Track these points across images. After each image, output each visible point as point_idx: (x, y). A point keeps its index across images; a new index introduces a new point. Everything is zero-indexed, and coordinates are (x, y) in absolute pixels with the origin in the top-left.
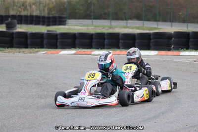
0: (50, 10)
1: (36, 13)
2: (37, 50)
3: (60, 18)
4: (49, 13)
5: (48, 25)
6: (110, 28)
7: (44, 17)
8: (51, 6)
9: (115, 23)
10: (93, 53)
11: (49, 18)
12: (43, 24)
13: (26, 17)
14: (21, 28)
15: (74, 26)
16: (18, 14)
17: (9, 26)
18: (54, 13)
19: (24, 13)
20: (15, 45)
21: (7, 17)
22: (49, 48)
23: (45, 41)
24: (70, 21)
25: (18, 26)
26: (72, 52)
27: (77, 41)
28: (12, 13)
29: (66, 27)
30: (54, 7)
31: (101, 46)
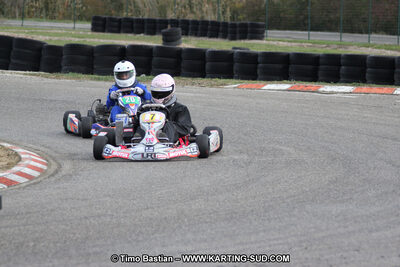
0: (235, 12)
1: (211, 17)
2: (222, 81)
3: (254, 26)
4: (232, 18)
5: (233, 38)
6: (340, 46)
7: (225, 24)
9: (348, 38)
10: (321, 89)
11: (234, 26)
12: (225, 37)
13: (195, 22)
14: (188, 43)
15: (278, 42)
16: (181, 18)
17: (168, 38)
18: (242, 18)
19: (190, 17)
21: (164, 23)
22: (242, 79)
23: (236, 66)
24: (269, 33)
25: (183, 38)
26: (285, 86)
27: (292, 68)
28: (171, 16)
29: (264, 42)
30: (243, 7)
31: (334, 78)
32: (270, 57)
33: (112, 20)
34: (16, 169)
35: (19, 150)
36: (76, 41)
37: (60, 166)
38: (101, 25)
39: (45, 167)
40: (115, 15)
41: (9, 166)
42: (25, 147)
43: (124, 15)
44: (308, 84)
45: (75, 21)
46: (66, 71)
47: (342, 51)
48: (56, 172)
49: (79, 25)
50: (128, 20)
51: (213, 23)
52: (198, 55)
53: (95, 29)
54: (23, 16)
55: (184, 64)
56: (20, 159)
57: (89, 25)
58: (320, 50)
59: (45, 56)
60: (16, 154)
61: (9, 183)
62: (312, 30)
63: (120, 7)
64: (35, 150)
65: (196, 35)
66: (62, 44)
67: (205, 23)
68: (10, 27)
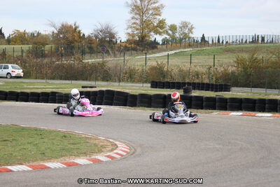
0: (217, 79)
1: (206, 81)
2: (211, 111)
3: (225, 85)
4: (216, 82)
5: (216, 91)
6: (266, 95)
7: (213, 85)
8: (218, 76)
9: (269, 91)
10: (257, 115)
11: (216, 85)
12: (212, 91)
13: (199, 84)
14: (195, 93)
15: (237, 93)
16: (192, 81)
17: (186, 91)
18: (220, 82)
19: (197, 81)
20: (193, 106)
21: (184, 84)
22: (221, 110)
23: (217, 104)
24: (233, 89)
25: (193, 91)
26: (240, 113)
27: (243, 105)
28: (187, 81)
29: (230, 93)
30: (221, 77)
31: (263, 110)
32: (233, 100)
33: (160, 82)
34: (115, 151)
35: (117, 143)
36: (143, 92)
37: (135, 150)
38: (155, 85)
39: (129, 151)
40: (162, 80)
41: (112, 150)
42: (120, 141)
43: (166, 80)
44: (251, 112)
45: (143, 83)
46: (139, 106)
47: (266, 97)
48: (134, 153)
49: (145, 85)
50: (167, 82)
51: (207, 84)
52: (199, 99)
53: (152, 87)
54: (120, 81)
55: (193, 103)
56: (117, 147)
57: (149, 85)
58: (256, 97)
59: (129, 99)
60: (116, 145)
61: (112, 158)
62: (253, 87)
63: (164, 77)
64: (124, 143)
65: (199, 90)
66: (137, 94)
67: (203, 84)
68: (113, 86)
